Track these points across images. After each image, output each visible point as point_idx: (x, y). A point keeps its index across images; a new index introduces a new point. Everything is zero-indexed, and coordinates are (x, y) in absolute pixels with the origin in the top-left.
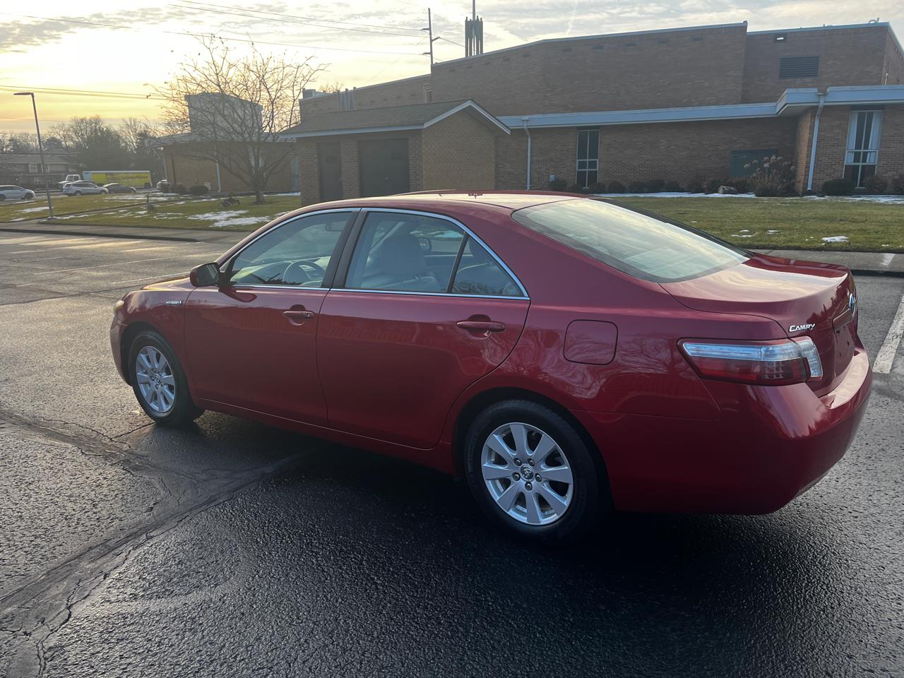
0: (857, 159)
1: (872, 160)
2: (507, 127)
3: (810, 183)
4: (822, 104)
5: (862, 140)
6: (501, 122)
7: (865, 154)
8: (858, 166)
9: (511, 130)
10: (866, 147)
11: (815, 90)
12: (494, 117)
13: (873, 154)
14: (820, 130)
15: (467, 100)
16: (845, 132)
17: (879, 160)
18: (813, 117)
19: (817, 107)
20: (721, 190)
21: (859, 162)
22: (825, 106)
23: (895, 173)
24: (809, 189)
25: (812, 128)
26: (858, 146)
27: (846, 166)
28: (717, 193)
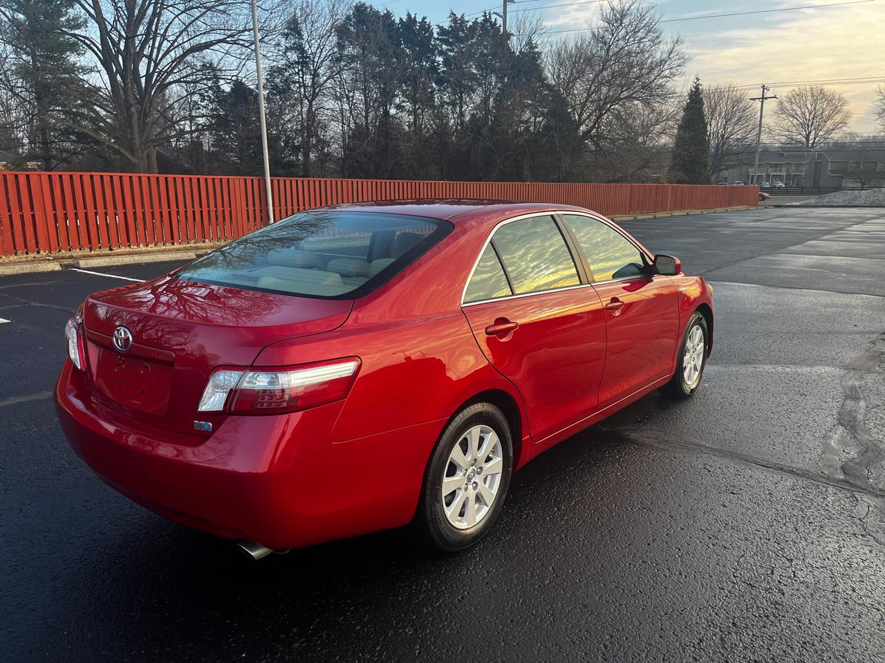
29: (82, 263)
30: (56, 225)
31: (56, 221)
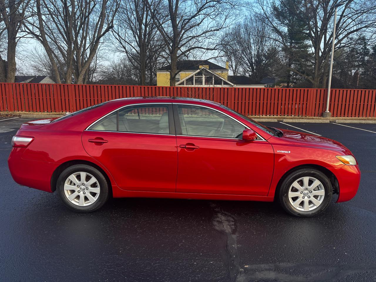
29: (285, 120)
30: (281, 107)
31: (281, 105)
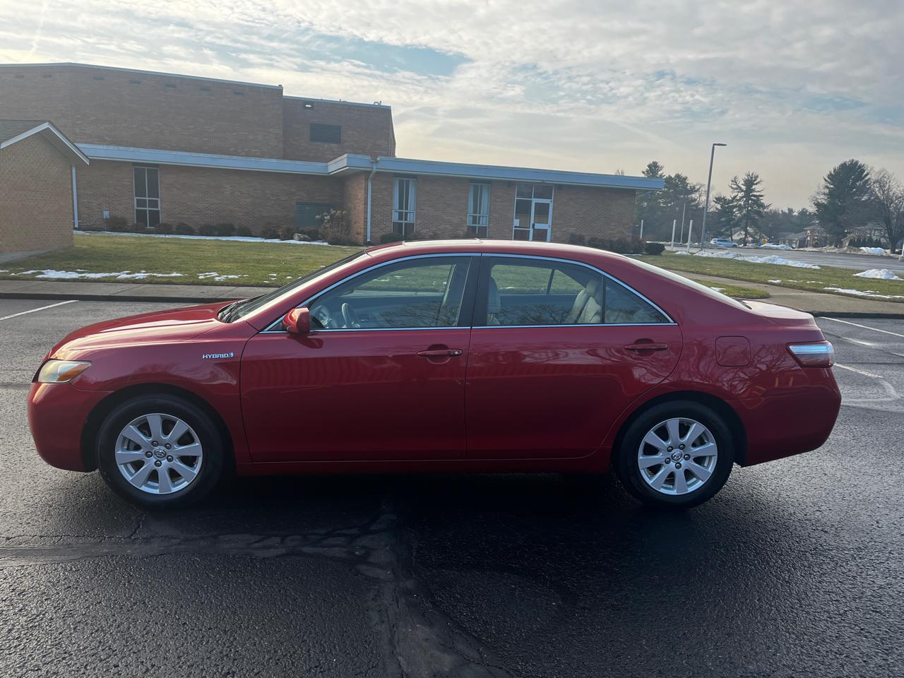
0: (400, 218)
1: (411, 220)
2: (86, 156)
3: (369, 235)
4: (375, 170)
5: (403, 203)
6: (79, 150)
7: (406, 213)
8: (402, 223)
9: (90, 160)
10: (407, 209)
11: (369, 158)
12: (72, 143)
13: (412, 214)
14: (372, 192)
15: (44, 122)
16: (391, 194)
17: (416, 219)
18: (367, 180)
19: (371, 171)
20: (296, 236)
21: (402, 220)
22: (377, 173)
23: (428, 230)
24: (368, 240)
25: (366, 189)
26: (401, 207)
27: (394, 223)
28: (292, 239)
